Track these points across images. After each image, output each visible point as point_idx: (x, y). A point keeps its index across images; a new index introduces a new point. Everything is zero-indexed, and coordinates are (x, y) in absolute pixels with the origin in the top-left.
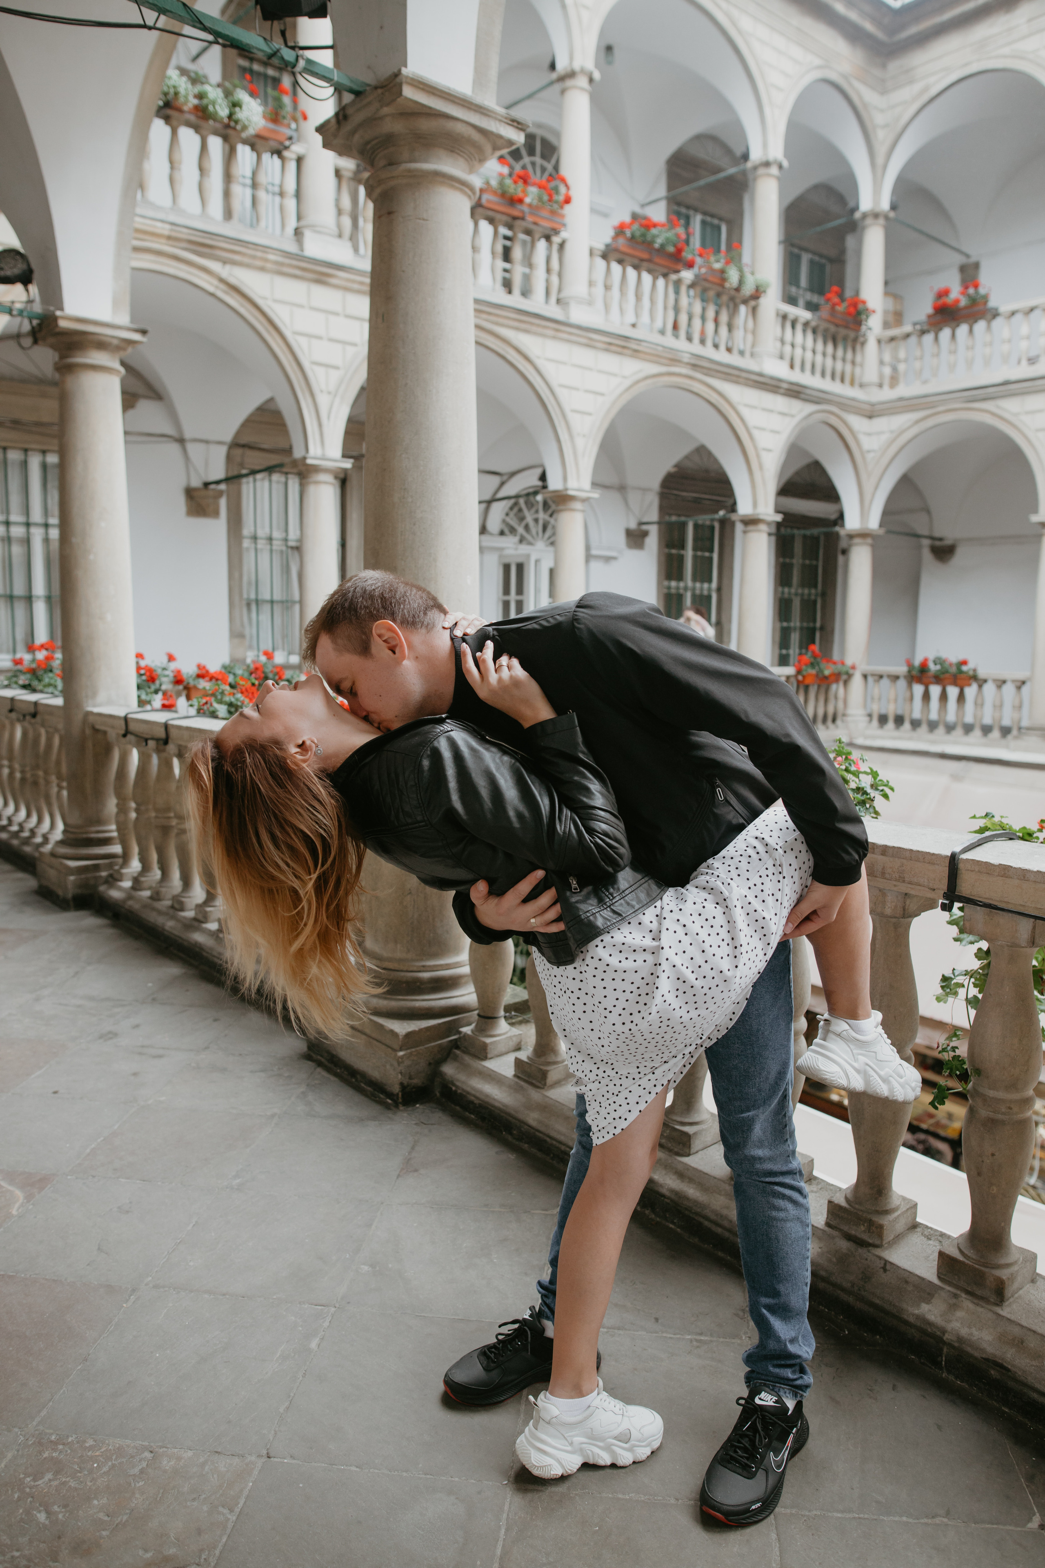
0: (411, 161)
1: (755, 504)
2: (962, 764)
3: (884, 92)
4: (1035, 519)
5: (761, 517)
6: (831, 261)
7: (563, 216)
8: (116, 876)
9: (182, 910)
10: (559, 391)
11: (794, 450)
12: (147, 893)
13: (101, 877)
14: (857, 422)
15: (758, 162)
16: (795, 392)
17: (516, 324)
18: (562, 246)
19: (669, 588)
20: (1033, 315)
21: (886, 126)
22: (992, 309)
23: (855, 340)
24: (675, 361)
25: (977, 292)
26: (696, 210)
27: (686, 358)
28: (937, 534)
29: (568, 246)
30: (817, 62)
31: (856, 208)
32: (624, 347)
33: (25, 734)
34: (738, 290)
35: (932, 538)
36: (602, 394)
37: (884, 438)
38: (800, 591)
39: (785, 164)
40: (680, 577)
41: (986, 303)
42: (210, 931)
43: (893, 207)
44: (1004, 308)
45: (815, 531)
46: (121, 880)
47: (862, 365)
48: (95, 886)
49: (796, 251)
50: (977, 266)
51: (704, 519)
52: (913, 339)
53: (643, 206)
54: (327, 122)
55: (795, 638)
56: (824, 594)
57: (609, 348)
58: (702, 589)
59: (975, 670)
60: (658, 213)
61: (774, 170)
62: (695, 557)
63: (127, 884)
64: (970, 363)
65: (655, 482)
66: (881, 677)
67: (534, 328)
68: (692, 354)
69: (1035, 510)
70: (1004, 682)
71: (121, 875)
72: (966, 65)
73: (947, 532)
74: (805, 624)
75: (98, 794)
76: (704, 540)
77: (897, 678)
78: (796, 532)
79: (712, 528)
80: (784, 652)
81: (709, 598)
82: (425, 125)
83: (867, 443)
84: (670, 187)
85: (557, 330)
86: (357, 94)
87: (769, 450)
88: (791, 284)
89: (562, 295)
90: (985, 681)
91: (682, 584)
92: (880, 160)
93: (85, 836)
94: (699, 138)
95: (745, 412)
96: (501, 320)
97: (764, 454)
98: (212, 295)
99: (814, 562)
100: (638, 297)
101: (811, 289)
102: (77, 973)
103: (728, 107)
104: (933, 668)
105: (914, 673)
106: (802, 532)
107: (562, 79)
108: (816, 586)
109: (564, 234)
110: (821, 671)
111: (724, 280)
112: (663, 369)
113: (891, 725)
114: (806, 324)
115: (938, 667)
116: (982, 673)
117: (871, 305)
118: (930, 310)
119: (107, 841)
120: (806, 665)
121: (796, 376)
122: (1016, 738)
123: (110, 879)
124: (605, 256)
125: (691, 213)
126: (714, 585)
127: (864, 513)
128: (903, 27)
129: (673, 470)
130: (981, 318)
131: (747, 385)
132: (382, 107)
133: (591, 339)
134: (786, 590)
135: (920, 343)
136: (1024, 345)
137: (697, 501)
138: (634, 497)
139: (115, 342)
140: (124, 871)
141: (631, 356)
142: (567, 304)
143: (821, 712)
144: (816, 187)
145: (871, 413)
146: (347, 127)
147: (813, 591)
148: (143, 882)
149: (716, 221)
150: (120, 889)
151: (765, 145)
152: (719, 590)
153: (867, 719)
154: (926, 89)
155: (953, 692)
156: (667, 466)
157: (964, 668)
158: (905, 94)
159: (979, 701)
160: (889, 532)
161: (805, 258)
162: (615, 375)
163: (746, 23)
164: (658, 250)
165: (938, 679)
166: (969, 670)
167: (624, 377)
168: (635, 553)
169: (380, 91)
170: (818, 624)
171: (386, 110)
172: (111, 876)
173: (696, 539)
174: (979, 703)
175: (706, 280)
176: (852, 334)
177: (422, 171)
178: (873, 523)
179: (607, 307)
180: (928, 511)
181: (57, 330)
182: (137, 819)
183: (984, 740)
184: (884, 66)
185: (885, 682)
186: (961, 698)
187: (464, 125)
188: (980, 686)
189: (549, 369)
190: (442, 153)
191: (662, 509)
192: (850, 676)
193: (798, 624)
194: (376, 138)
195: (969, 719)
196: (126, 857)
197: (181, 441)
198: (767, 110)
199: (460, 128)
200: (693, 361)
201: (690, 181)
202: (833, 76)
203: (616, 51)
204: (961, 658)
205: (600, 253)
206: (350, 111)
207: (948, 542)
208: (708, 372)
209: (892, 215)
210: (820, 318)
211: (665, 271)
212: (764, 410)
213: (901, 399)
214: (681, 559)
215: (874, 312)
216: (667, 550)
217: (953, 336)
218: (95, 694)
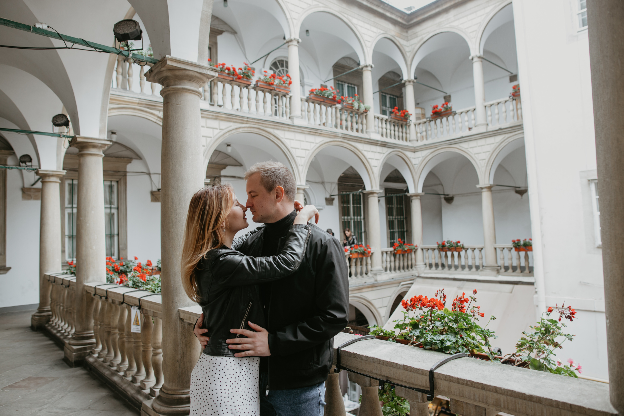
0: (174, 85)
1: (372, 187)
2: (462, 282)
3: (408, 41)
4: (478, 186)
5: (374, 191)
6: (398, 97)
7: (290, 88)
8: (93, 352)
9: (113, 367)
10: (291, 150)
11: (386, 165)
12: (102, 359)
13: (87, 352)
14: (409, 154)
15: (363, 66)
16: (384, 145)
17: (273, 127)
18: (290, 98)
19: (344, 219)
20: (468, 113)
21: (410, 51)
22: (454, 112)
23: (406, 125)
24: (336, 136)
25: (447, 106)
26: (345, 82)
27: (340, 135)
28: (446, 193)
29: (292, 98)
30: (382, 32)
31: (403, 79)
32: (316, 133)
33: (68, 293)
34: (358, 110)
35: (444, 195)
36: (308, 150)
37: (420, 159)
38: (397, 217)
39: (373, 66)
40: (348, 215)
41: (451, 110)
42: (120, 376)
43: (416, 78)
44: (458, 111)
45: (401, 194)
46: (94, 354)
47: (409, 134)
48: (84, 357)
49: (384, 94)
50: (450, 96)
51: (355, 193)
52: (427, 123)
53: (325, 82)
54: (147, 72)
55: (396, 235)
56: (406, 218)
57: (310, 133)
58: (357, 219)
59: (463, 245)
60: (330, 84)
61: (369, 68)
62: (354, 207)
63: (96, 355)
64: (448, 131)
65: (336, 180)
66: (428, 249)
67: (280, 128)
68: (342, 134)
69: (478, 184)
70: (475, 249)
71: (95, 351)
72: (435, 31)
73: (450, 192)
74: (400, 230)
75: (88, 318)
76: (357, 200)
77: (434, 249)
78: (393, 195)
79: (360, 196)
80: (392, 241)
81: (361, 222)
82: (178, 73)
83: (414, 161)
84: (334, 75)
85: (289, 128)
86: (155, 63)
87: (376, 166)
88: (383, 106)
89: (291, 115)
90: (468, 249)
91: (349, 218)
92: (409, 63)
93: (82, 335)
94: (344, 58)
95: (365, 153)
96: (267, 126)
97: (374, 168)
98: (155, 122)
99: (401, 206)
100: (321, 114)
101: (391, 107)
102: (63, 397)
103: (351, 48)
104: (447, 245)
105: (440, 247)
106: (395, 195)
107: (288, 42)
108: (403, 215)
109: (290, 94)
110: (404, 249)
111: (353, 107)
112: (332, 140)
113: (434, 268)
114: (386, 121)
115: (449, 244)
116: (466, 246)
117: (410, 112)
118: (432, 114)
119: (91, 337)
120: (397, 246)
121: (384, 139)
122: (482, 270)
123: (91, 353)
124: (307, 101)
125: (343, 83)
126: (362, 217)
127: (416, 187)
128: (412, 19)
129: (342, 175)
130: (450, 115)
131: (365, 143)
132: (161, 68)
133: (302, 130)
134: (391, 217)
135: (430, 125)
136: (467, 124)
137: (352, 186)
138: (328, 186)
139: (100, 145)
140: (96, 350)
141: (319, 136)
142: (293, 118)
143: (406, 264)
144: (389, 72)
145: (414, 150)
146: (153, 74)
147: (402, 217)
148: (101, 354)
149: (353, 86)
150: (93, 357)
151: (365, 60)
152: (364, 219)
153: (425, 266)
154: (422, 39)
155: (456, 254)
156: (340, 173)
157: (459, 244)
158: (415, 41)
159: (466, 257)
160: (426, 193)
161: (388, 97)
162: (313, 143)
163: (355, 21)
164: (326, 98)
165: (449, 249)
166: (461, 245)
167: (317, 143)
168: (330, 207)
169: (161, 62)
170: (405, 230)
171: (163, 69)
172: (91, 352)
173: (353, 200)
174: (466, 258)
175: (346, 107)
176: (405, 123)
177: (178, 88)
178: (420, 191)
179: (309, 119)
180: (442, 185)
181: (77, 142)
182: (100, 328)
183: (470, 272)
184: (407, 32)
185: (430, 251)
186: (459, 256)
187: (193, 72)
188: (466, 251)
189: (287, 142)
190: (186, 82)
191: (339, 189)
192: (416, 250)
193: (397, 230)
194: (162, 78)
195: (463, 263)
196: (97, 344)
197: (149, 174)
198: (365, 48)
199: (191, 73)
200: (343, 136)
201: (342, 73)
202: (389, 36)
203: (310, 32)
204: (457, 240)
205: (305, 100)
206: (153, 69)
207: (451, 196)
208: (349, 139)
209: (415, 81)
210: (391, 118)
211: (331, 105)
212: (372, 152)
213: (425, 145)
214: (348, 208)
215: (411, 115)
216: (342, 205)
217: (441, 122)
218: (87, 278)
